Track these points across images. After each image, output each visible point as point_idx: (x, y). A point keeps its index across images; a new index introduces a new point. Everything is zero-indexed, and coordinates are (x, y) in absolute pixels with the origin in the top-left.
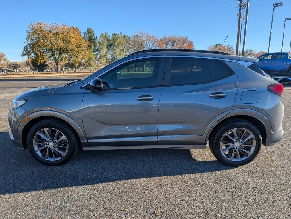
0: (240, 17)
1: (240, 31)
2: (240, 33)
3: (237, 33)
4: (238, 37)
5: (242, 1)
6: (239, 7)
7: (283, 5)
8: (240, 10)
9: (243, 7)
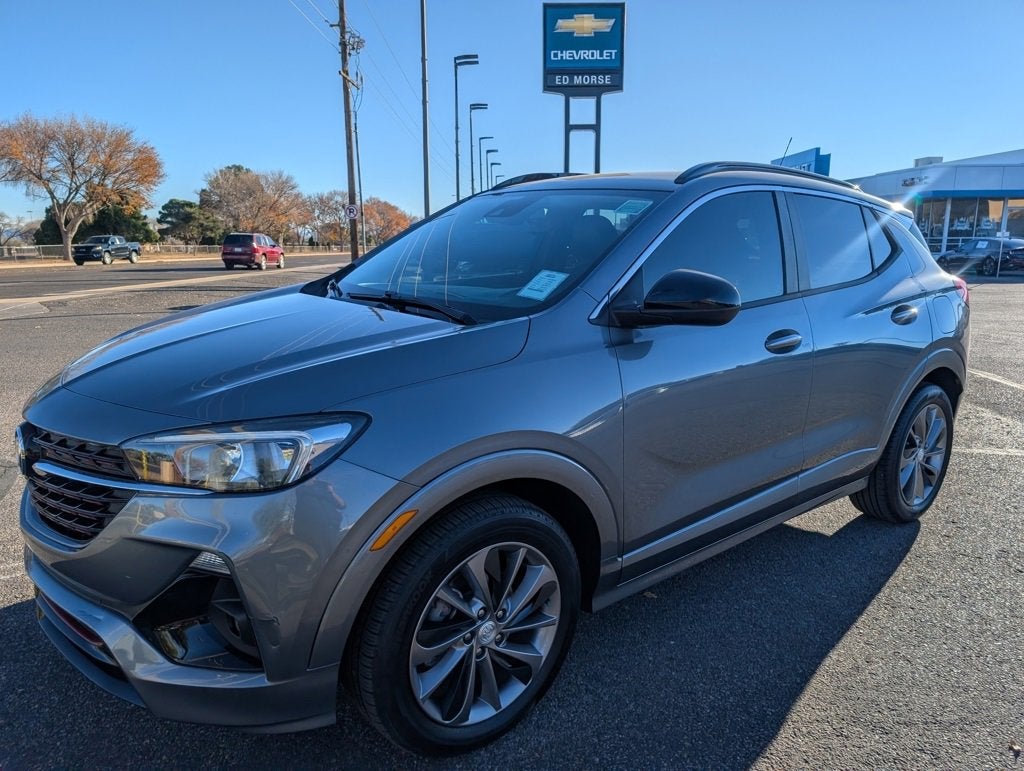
0: (345, 81)
1: (353, 129)
2: (353, 134)
3: (345, 132)
4: (349, 147)
5: (347, 30)
6: (340, 48)
7: (477, 63)
8: (344, 60)
9: (353, 49)
